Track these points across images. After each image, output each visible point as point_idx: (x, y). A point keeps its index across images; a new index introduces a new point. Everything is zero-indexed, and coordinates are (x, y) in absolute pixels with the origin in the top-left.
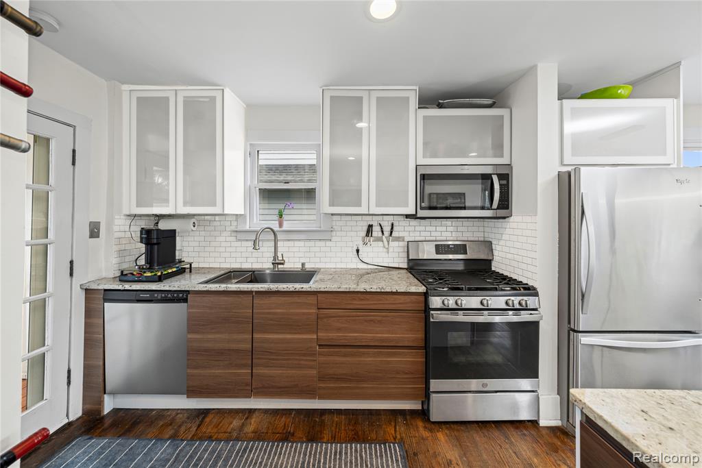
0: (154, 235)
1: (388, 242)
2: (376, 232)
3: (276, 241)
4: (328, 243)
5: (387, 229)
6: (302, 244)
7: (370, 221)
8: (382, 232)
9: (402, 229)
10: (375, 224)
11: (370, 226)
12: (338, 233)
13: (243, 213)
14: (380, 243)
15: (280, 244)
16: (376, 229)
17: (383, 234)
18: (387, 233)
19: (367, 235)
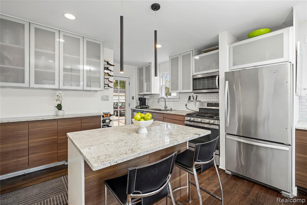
0: (141, 99)
1: (195, 102)
2: (192, 99)
3: (165, 101)
4: (179, 102)
5: (195, 98)
6: (172, 102)
7: (190, 95)
8: (193, 98)
9: (200, 97)
10: (191, 96)
11: (190, 97)
12: (181, 99)
13: (159, 93)
14: (193, 102)
15: (166, 102)
16: (192, 97)
17: (194, 99)
18: (195, 99)
19: (189, 100)
